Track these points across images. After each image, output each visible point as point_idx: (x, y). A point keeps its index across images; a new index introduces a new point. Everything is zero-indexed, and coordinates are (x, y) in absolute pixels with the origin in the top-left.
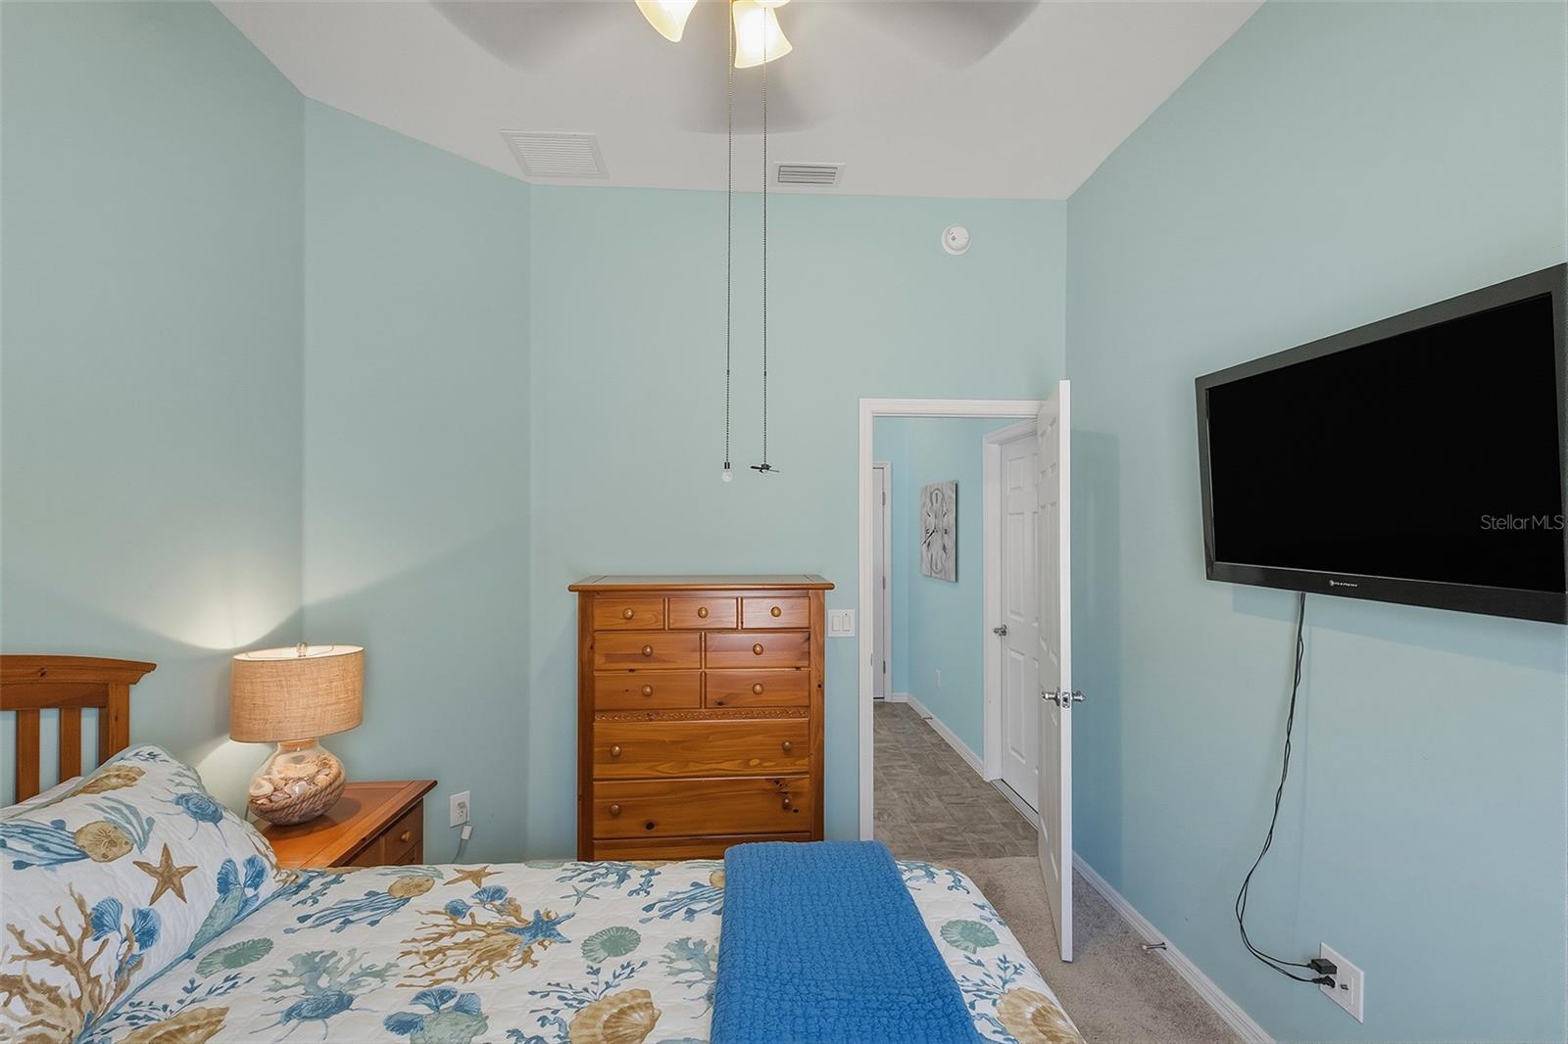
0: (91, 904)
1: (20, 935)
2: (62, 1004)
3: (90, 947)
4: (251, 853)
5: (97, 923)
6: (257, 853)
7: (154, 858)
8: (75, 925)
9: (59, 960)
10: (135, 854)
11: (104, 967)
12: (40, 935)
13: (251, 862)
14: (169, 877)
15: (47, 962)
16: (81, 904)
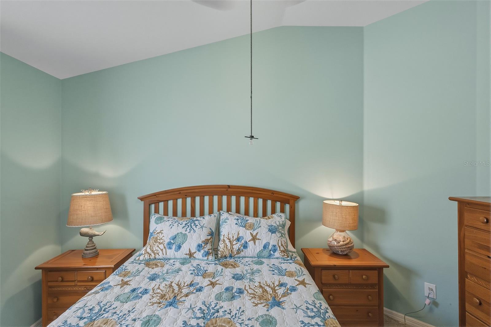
0: (240, 235)
1: (229, 234)
2: (227, 249)
3: (235, 243)
4: (276, 243)
5: (238, 239)
6: (277, 245)
7: (254, 234)
8: (235, 237)
9: (230, 242)
10: (251, 231)
11: (236, 247)
12: (231, 236)
13: (274, 246)
14: (254, 239)
15: (228, 241)
16: (238, 234)
